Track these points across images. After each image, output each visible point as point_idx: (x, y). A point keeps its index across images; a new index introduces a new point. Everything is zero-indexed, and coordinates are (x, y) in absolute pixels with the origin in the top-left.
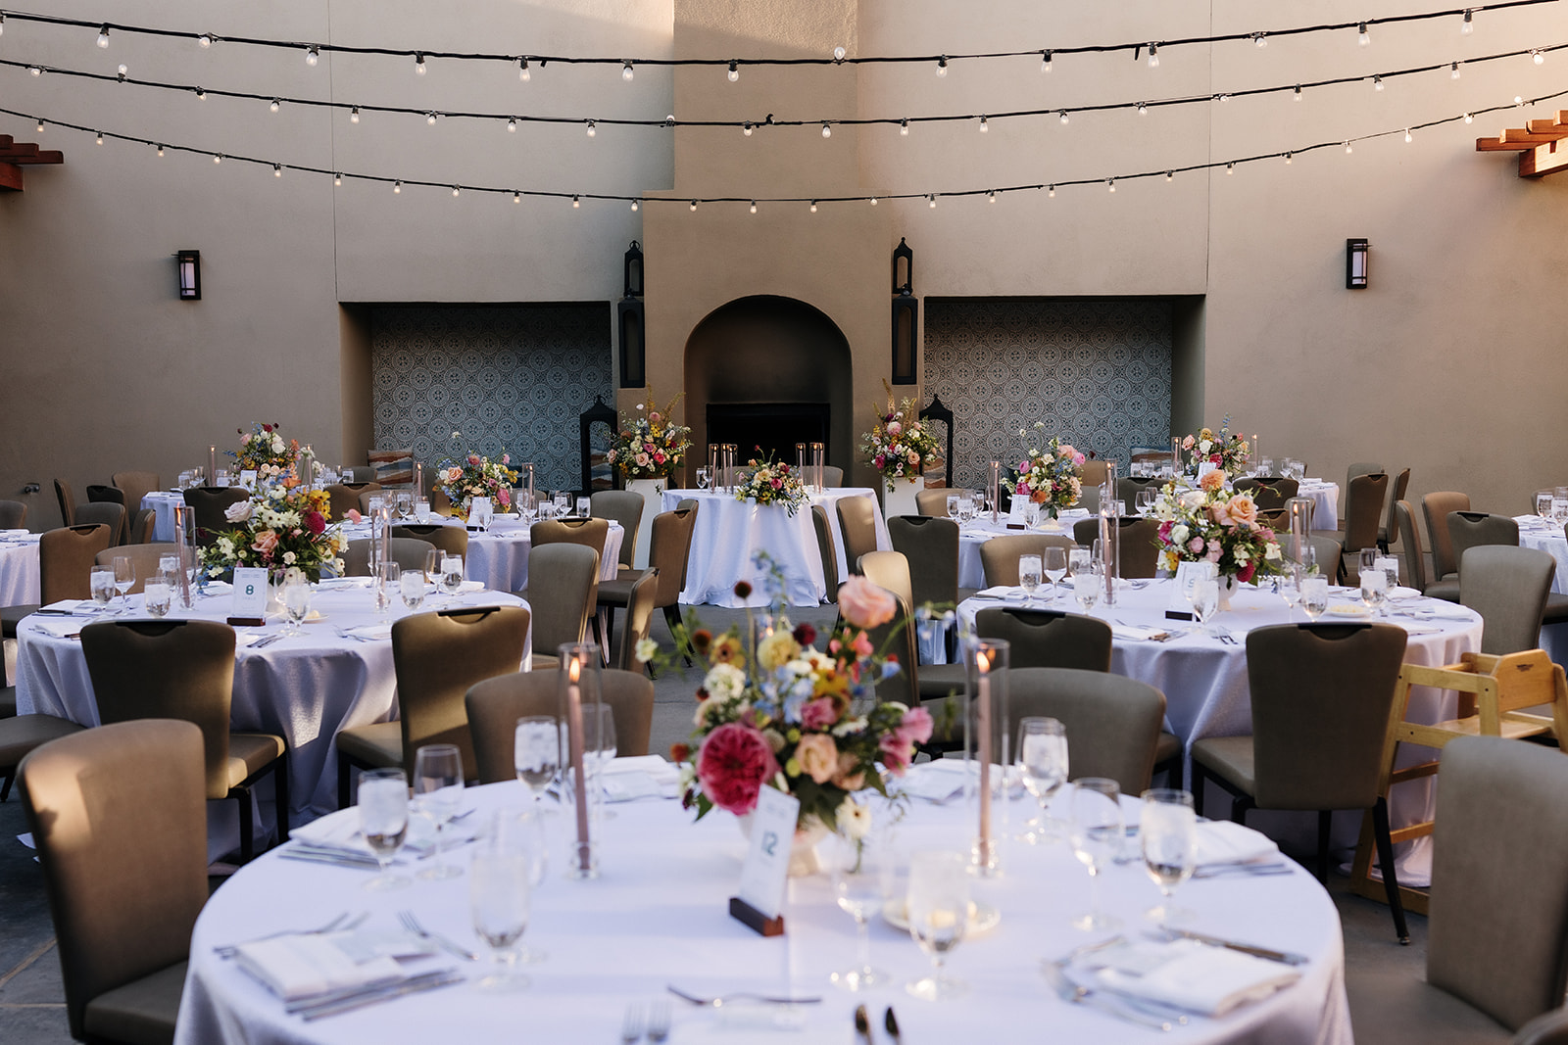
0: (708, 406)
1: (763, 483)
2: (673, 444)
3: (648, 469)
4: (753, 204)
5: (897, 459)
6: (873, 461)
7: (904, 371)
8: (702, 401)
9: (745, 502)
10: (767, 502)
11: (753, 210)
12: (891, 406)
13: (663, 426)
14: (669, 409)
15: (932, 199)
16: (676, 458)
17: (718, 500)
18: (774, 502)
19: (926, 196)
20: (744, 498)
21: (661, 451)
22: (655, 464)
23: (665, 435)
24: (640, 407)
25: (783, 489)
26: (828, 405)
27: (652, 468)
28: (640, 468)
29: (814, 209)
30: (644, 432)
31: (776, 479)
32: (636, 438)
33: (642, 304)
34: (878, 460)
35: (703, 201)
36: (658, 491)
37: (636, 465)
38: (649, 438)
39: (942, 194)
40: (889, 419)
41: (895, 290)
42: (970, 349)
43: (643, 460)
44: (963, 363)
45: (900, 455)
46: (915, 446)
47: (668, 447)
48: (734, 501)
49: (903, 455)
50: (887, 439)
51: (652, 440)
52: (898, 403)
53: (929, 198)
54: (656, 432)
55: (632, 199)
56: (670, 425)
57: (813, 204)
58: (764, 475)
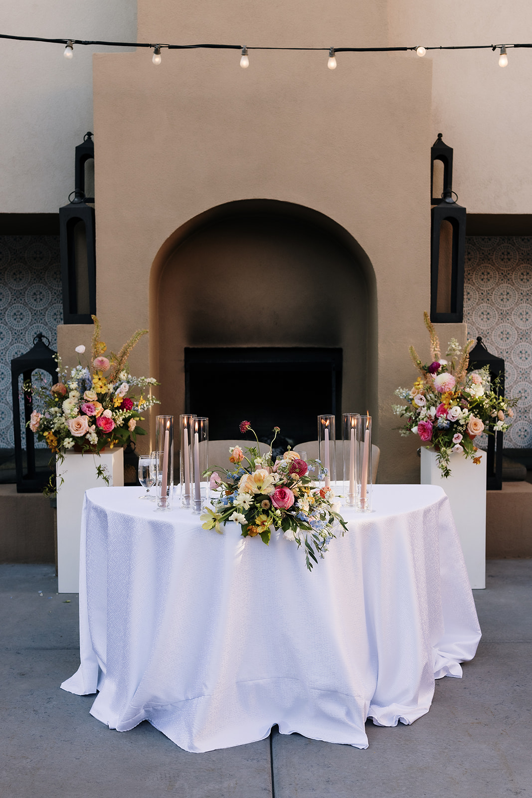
0: (187, 350)
1: (257, 497)
2: (127, 404)
3: (88, 441)
4: (245, 53)
5: (454, 426)
6: (415, 429)
7: (443, 305)
8: (179, 343)
9: (221, 533)
10: (265, 535)
11: (245, 62)
12: (435, 349)
13: (113, 378)
14: (124, 354)
15: (503, 52)
16: (133, 424)
17: (169, 527)
18: (278, 533)
19: (494, 48)
20: (219, 525)
21: (108, 413)
22: (99, 433)
23: (116, 389)
24: (81, 349)
25: (294, 508)
26: (340, 351)
27: (94, 438)
28: (74, 438)
29: (332, 63)
30: (84, 386)
31: (282, 489)
32: (71, 394)
33: (93, 210)
34: (423, 428)
35: (170, 47)
36: (100, 473)
37: (68, 434)
38: (91, 395)
39: (516, 46)
40: (434, 369)
41: (434, 201)
42: (493, 289)
43: (80, 426)
44: (485, 304)
45: (457, 422)
46: (477, 408)
47: (118, 408)
48: (199, 530)
49: (462, 422)
50: (435, 397)
51: (95, 397)
52: (444, 346)
53: (498, 50)
54: (99, 386)
55: (64, 42)
56: (123, 375)
57: (332, 55)
58: (259, 480)
